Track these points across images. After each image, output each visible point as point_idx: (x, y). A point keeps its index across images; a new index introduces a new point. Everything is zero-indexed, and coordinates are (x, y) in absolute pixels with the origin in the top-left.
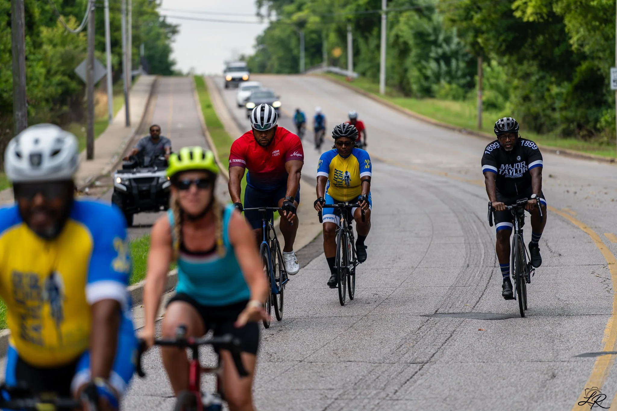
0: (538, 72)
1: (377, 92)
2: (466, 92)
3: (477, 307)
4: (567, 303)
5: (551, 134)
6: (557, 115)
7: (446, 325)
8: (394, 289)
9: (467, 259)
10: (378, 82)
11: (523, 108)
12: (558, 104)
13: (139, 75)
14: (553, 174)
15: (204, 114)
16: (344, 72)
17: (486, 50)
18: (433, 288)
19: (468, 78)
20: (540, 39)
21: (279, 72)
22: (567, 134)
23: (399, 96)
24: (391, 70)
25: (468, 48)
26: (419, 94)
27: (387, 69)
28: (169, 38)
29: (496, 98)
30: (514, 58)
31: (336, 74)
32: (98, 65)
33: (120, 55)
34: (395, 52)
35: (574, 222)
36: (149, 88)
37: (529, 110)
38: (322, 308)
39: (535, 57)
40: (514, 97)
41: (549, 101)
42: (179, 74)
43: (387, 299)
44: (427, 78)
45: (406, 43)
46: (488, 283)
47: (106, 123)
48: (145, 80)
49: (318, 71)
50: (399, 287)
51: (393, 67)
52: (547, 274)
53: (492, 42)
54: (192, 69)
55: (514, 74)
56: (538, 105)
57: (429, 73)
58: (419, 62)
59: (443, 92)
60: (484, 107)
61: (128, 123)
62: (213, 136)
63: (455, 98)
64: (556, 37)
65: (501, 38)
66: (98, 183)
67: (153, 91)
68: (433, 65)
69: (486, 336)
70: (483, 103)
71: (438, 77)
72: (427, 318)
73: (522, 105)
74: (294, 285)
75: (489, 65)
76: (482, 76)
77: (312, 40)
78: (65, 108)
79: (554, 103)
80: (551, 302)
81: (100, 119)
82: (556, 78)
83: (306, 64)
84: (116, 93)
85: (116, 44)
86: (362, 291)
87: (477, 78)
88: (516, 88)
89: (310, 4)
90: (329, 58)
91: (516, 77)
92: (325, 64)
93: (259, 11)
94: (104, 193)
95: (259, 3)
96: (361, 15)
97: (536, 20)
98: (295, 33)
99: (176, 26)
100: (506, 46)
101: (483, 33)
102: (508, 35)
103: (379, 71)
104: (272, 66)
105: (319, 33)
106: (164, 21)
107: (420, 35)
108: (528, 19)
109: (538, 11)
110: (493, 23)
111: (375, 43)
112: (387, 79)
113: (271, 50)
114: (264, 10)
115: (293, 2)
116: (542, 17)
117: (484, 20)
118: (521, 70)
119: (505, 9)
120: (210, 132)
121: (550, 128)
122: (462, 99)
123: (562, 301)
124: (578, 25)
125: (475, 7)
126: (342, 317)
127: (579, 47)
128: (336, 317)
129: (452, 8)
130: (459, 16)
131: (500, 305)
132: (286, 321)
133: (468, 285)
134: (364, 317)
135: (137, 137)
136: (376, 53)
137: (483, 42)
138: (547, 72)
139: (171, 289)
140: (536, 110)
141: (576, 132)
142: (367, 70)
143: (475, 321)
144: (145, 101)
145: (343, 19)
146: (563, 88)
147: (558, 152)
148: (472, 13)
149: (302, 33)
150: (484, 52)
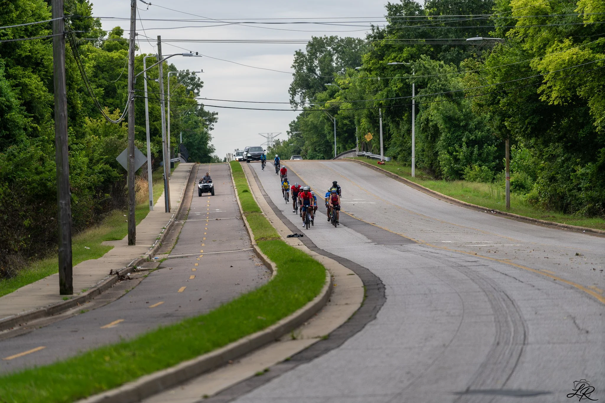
0: (564, 154)
1: (409, 175)
2: (495, 174)
3: (508, 384)
5: (577, 213)
6: (582, 195)
7: (478, 402)
8: (427, 367)
9: (498, 336)
10: (410, 165)
11: (550, 189)
12: (584, 184)
13: (178, 162)
14: (579, 254)
15: (240, 198)
16: (376, 156)
17: (512, 132)
18: (465, 365)
19: (497, 161)
20: (564, 122)
21: (312, 158)
22: (592, 213)
23: (430, 179)
24: (420, 153)
26: (450, 177)
27: (417, 152)
28: (207, 126)
30: (540, 141)
31: (369, 157)
32: (139, 154)
33: (159, 143)
35: (601, 300)
36: (188, 174)
37: (556, 190)
39: (559, 139)
40: (541, 178)
41: (575, 182)
42: (217, 161)
43: (421, 376)
44: (457, 160)
45: (435, 127)
46: (518, 361)
47: (147, 209)
48: (184, 166)
49: (351, 155)
50: (432, 364)
51: (423, 150)
52: (575, 350)
53: (518, 125)
55: (541, 156)
56: (565, 186)
57: (460, 156)
59: (472, 173)
60: (511, 188)
61: (168, 208)
62: (248, 221)
63: (485, 180)
64: (581, 120)
65: (526, 122)
66: (139, 268)
67: (191, 178)
70: (512, 184)
71: (469, 160)
72: (459, 395)
73: (549, 186)
75: (517, 147)
76: (511, 158)
77: (345, 125)
78: (107, 195)
79: (580, 184)
81: (141, 205)
82: (581, 159)
83: (339, 148)
84: (155, 180)
85: (155, 133)
86: (396, 369)
87: (505, 160)
88: (542, 169)
89: (341, 91)
90: (361, 143)
91: (542, 159)
92: (357, 149)
93: (293, 98)
94: (146, 277)
95: (293, 91)
96: (391, 101)
97: (561, 103)
98: (328, 119)
99: (213, 114)
100: (532, 128)
101: (509, 117)
102: (533, 118)
103: (410, 154)
104: (306, 151)
105: (351, 119)
106: (202, 109)
107: (449, 120)
108: (554, 103)
109: (563, 95)
110: (518, 108)
111: (406, 127)
112: (416, 162)
113: (304, 135)
114: (298, 98)
115: (325, 89)
116: (566, 101)
117: (509, 104)
118: (547, 152)
119: (531, 93)
120: (246, 216)
121: (577, 208)
122: (491, 180)
123: (589, 377)
124: (601, 108)
125: (501, 91)
126: (376, 395)
127: (603, 129)
128: (370, 395)
129: (479, 92)
130: (486, 100)
131: (530, 381)
132: (322, 399)
133: (498, 363)
134: (398, 395)
135: (177, 222)
136: (406, 136)
137: (509, 125)
138: (572, 154)
139: (210, 370)
140: (562, 190)
141: (602, 211)
142: (398, 154)
143: (505, 398)
144: (184, 187)
145: (375, 105)
146: (588, 168)
147: (584, 231)
148: (499, 97)
149: (335, 118)
150: (511, 135)
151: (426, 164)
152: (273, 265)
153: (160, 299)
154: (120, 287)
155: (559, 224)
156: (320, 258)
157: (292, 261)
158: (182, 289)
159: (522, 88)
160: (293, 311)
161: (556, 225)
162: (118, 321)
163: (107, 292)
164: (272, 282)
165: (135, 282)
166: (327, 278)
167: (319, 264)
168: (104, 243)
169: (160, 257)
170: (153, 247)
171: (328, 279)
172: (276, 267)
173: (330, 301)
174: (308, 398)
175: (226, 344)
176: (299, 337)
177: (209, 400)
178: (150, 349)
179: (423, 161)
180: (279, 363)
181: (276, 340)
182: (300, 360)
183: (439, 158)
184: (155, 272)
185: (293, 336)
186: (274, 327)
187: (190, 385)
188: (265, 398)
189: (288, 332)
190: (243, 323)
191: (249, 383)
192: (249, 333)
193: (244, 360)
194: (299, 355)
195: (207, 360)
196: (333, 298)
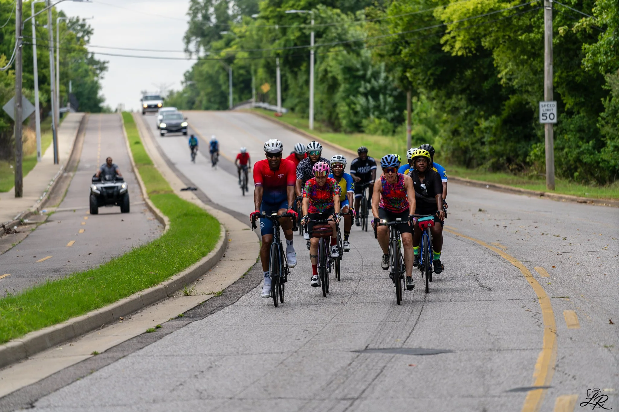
0: (467, 106)
1: (307, 127)
2: (396, 127)
3: (408, 342)
4: (498, 337)
5: (481, 167)
6: (486, 149)
7: (376, 361)
8: (325, 324)
10: (308, 117)
11: (452, 143)
12: (488, 138)
13: (68, 112)
14: (483, 209)
15: (132, 151)
16: (273, 108)
17: (414, 84)
18: (363, 323)
19: (397, 113)
20: (468, 73)
21: (207, 109)
22: (496, 168)
23: (328, 132)
24: (320, 104)
25: (396, 83)
26: (349, 129)
27: (315, 104)
28: (97, 75)
29: (425, 133)
30: (442, 93)
31: (265, 109)
32: (26, 103)
33: (48, 92)
34: (324, 87)
35: (504, 257)
36: (78, 125)
37: (458, 144)
38: (252, 345)
39: (462, 92)
40: (444, 132)
41: (478, 135)
42: (107, 111)
43: (317, 335)
44: (356, 113)
45: (334, 78)
46: (418, 319)
47: (35, 161)
48: (74, 117)
49: (247, 107)
50: (329, 322)
51: (322, 102)
52: (478, 309)
53: (421, 76)
54: (121, 105)
55: (442, 109)
56: (468, 139)
57: (358, 108)
58: (347, 97)
59: (372, 127)
60: (413, 141)
61: (56, 160)
62: (140, 173)
63: (385, 133)
64: (485, 72)
65: (429, 73)
66: (26, 221)
67: (81, 128)
68: (362, 100)
69: (416, 372)
70: (413, 138)
71: (367, 112)
72: (357, 354)
73: (451, 139)
74: (224, 321)
75: (419, 99)
76: (412, 110)
77: (241, 75)
79: (484, 137)
80: (481, 337)
81: (28, 156)
82: (485, 112)
83: (234, 99)
84: (44, 131)
85: (44, 80)
86: (293, 327)
87: (406, 112)
88: (445, 122)
89: (238, 40)
90: (257, 94)
91: (445, 112)
92: (253, 99)
93: (187, 47)
94: (33, 230)
95: (188, 40)
96: (289, 50)
97: (465, 54)
98: (224, 69)
99: (104, 63)
100: (435, 79)
101: (411, 67)
102: (436, 69)
103: (308, 106)
104: (201, 102)
105: (247, 68)
106: (92, 57)
107: (349, 70)
108: (457, 53)
109: (467, 45)
110: (421, 58)
111: (305, 77)
112: (315, 114)
113: (199, 85)
114: (192, 46)
115: (221, 37)
116: (470, 52)
117: (412, 55)
118: (450, 104)
119: (433, 43)
120: (138, 168)
121: (479, 162)
122: (391, 133)
123: (492, 335)
124: (506, 59)
125: (403, 41)
126: (272, 353)
127: (508, 81)
128: (266, 353)
129: (380, 42)
130: (387, 51)
131: (431, 340)
132: (216, 358)
133: (398, 320)
134: (295, 354)
135: (65, 174)
136: (305, 87)
137: (411, 76)
138: (476, 107)
139: (100, 326)
140: (465, 144)
141: (506, 166)
142: (296, 105)
143: (405, 356)
144: (73, 138)
145: (272, 54)
146: (492, 122)
147: (488, 187)
148: (401, 48)
149: (231, 68)
150: (413, 87)
151: (325, 116)
152: (166, 219)
153: (48, 253)
154: (6, 241)
155: (462, 179)
156: (214, 212)
157: (186, 215)
158: (70, 244)
159: (425, 38)
160: (187, 267)
161: (459, 180)
162: (5, 275)
164: (165, 236)
165: (22, 236)
166: (221, 232)
167: (213, 218)
169: (47, 210)
170: (41, 200)
171: (223, 234)
172: (169, 221)
173: (224, 256)
174: (201, 356)
175: (116, 300)
176: (193, 293)
177: (97, 356)
178: (38, 305)
179: (322, 113)
180: (172, 319)
181: (168, 296)
182: (193, 317)
183: (338, 110)
184: (43, 226)
185: (186, 293)
186: (166, 283)
187: (79, 341)
188: (157, 356)
189: (181, 288)
190: (134, 279)
191: (141, 340)
192: (141, 289)
193: (135, 317)
194: (192, 311)
195: (97, 316)
196: (228, 253)
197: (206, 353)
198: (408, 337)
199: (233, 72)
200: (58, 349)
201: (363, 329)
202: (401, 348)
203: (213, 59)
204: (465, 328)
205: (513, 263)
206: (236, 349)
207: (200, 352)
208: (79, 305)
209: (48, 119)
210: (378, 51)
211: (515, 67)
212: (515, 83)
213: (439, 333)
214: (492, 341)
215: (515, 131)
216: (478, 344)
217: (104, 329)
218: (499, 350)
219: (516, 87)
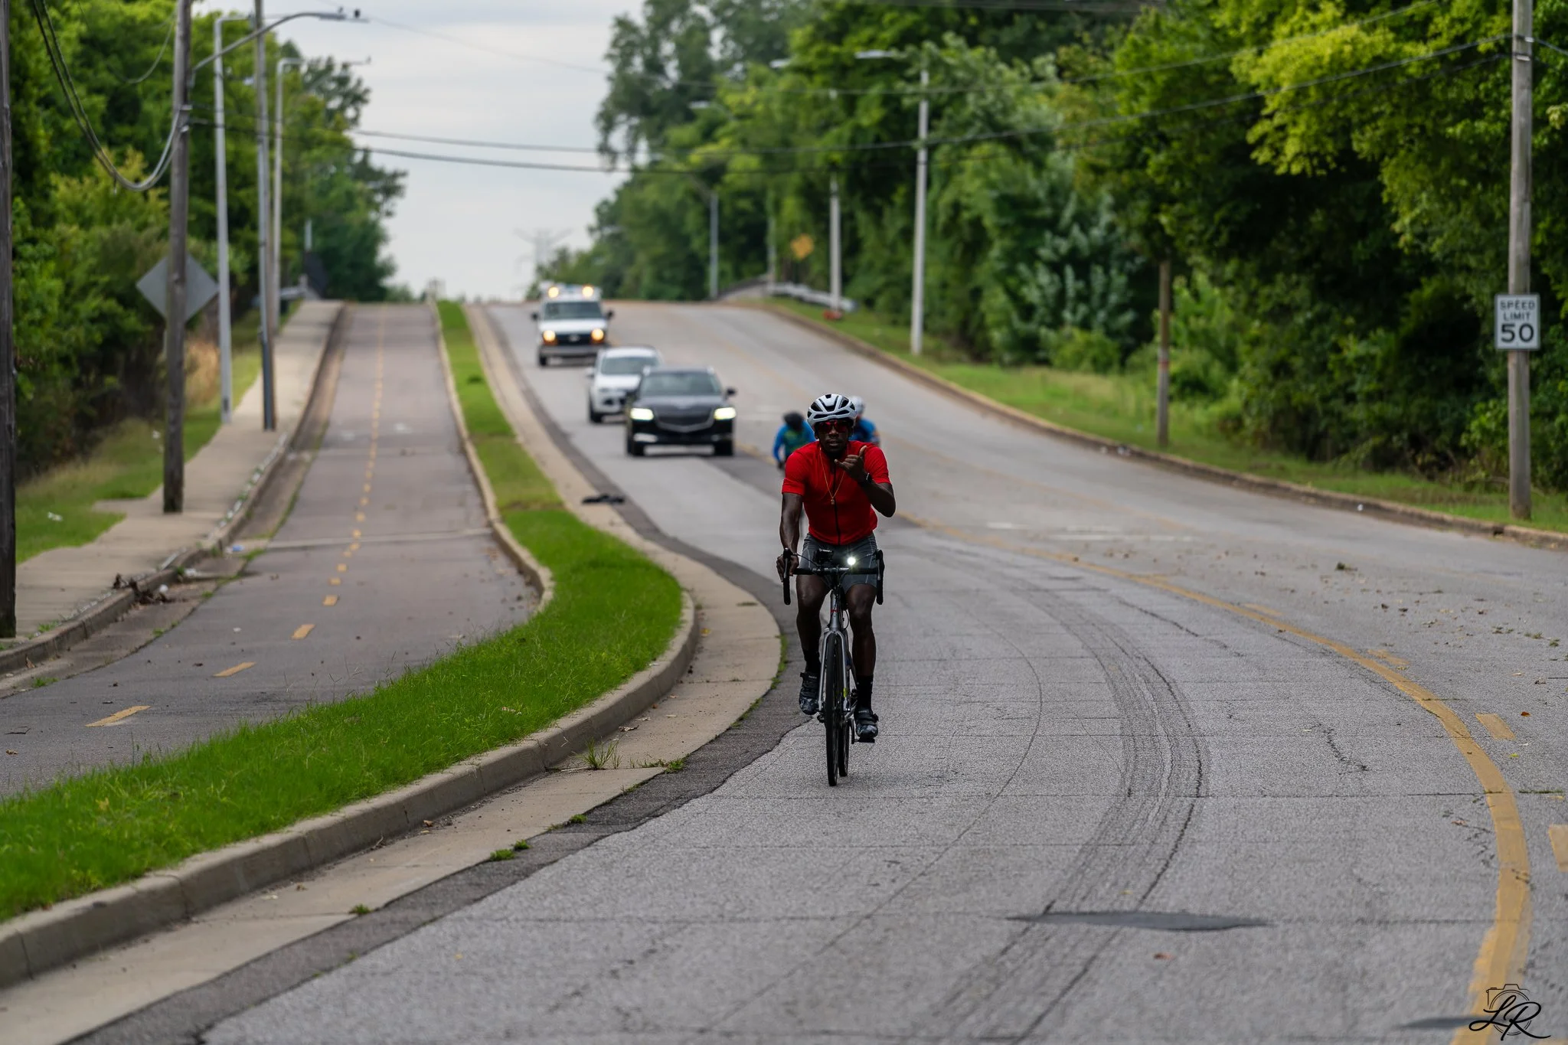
0: (1313, 303)
1: (904, 347)
2: (1128, 350)
3: (1153, 898)
4: (1382, 889)
5: (1344, 458)
6: (1358, 413)
7: (1072, 943)
8: (943, 849)
9: (1128, 775)
10: (908, 324)
11: (1273, 394)
12: (1362, 385)
13: (300, 298)
14: (1347, 565)
15: (462, 399)
16: (821, 297)
17: (1178, 243)
18: (1040, 847)
19: (1135, 314)
20: (1317, 218)
21: (654, 297)
22: (1383, 461)
23: (959, 361)
24: (938, 292)
25: (1135, 240)
26: (1009, 356)
27: (927, 289)
28: (377, 207)
29: (1206, 368)
30: (1250, 267)
31: (800, 300)
32: (197, 273)
33: (252, 247)
34: (952, 247)
35: (1400, 686)
36: (324, 332)
37: (1288, 398)
38: (757, 896)
39: (1303, 265)
40: (1253, 364)
41: (1339, 377)
42: (402, 298)
43: (923, 874)
44: (1027, 311)
45: (977, 223)
46: (1180, 838)
47: (215, 420)
48: (316, 310)
49: (754, 294)
50: (954, 844)
51: (944, 286)
52: (1331, 817)
53: (1196, 225)
54: (435, 283)
55: (1251, 308)
56: (1312, 387)
57: (1033, 296)
58: (1011, 271)
59: (1068, 351)
60: (1173, 389)
61: (270, 419)
62: (481, 457)
63: (1101, 367)
64: (1360, 216)
65: (1217, 216)
66: (191, 572)
67: (334, 340)
68: (1045, 278)
69: (1173, 973)
70: (1173, 379)
71: (1056, 310)
72: (1025, 924)
73: (1271, 386)
74: (686, 836)
75: (1190, 284)
76: (1172, 308)
77: (742, 213)
78: (111, 381)
79: (1352, 382)
80: (1339, 887)
81: (199, 409)
82: (1359, 319)
83: (722, 275)
84: (239, 345)
85: (242, 218)
86: (861, 853)
87: (1158, 314)
88: (1255, 342)
89: (733, 124)
90: (781, 261)
91: (1254, 317)
92: (771, 276)
93: (606, 139)
94: (208, 596)
95: (607, 121)
96: (864, 151)
97: (1309, 170)
98: (697, 197)
99: (395, 175)
100: (1231, 234)
101: (1172, 201)
102: (1236, 208)
103: (908, 294)
104: (637, 279)
105: (756, 196)
106: (365, 161)
107: (1012, 204)
108: (1289, 168)
109: (1314, 149)
110: (1197, 177)
111: (900, 223)
112: (926, 316)
113: (634, 237)
114: (618, 139)
115: (690, 117)
116: (1323, 164)
117: (1174, 169)
118: (1269, 297)
119: (1230, 141)
120: (476, 445)
121: (1342, 446)
122: (1116, 367)
123: (1366, 885)
124: (1414, 186)
125: (1152, 134)
126: (807, 919)
127: (1416, 242)
128: (792, 918)
129: (1095, 136)
130: (1114, 157)
131: (1211, 893)
132: (665, 928)
133: (1128, 842)
134: (865, 921)
135: (292, 457)
136: (901, 248)
137: (1171, 224)
138: (1336, 305)
139: (373, 842)
140: (1306, 399)
141: (1408, 455)
142: (878, 292)
143: (1145, 933)
144: (313, 365)
145: (819, 162)
146: (1375, 344)
147: (1360, 508)
148: (1146, 150)
149: (714, 196)
150: (1175, 250)
151: (951, 321)
152: (545, 574)
153: (244, 654)
154: (139, 623)
155: (1295, 487)
156: (666, 559)
157: (595, 564)
158: (301, 632)
159: (1210, 126)
160: (595, 696)
161: (1287, 490)
162: (134, 709)
163: (105, 633)
164: (541, 617)
165: (181, 609)
166: (684, 611)
167: (663, 575)
168: (101, 507)
169: (243, 546)
170: (229, 521)
171: (688, 615)
172: (552, 579)
173: (690, 672)
174: (628, 922)
175: (417, 776)
176: (609, 764)
177: (367, 919)
178: (218, 785)
179: (943, 314)
180: (555, 829)
181: (547, 770)
182: (609, 823)
183: (983, 307)
184: (234, 585)
185: (592, 761)
186: (542, 736)
187: (319, 879)
188: (517, 920)
189: (580, 750)
190: (463, 723)
191: (476, 880)
192: (478, 750)
193: (462, 820)
194: (608, 809)
195: (365, 816)
196: (700, 663)
197: (641, 914)
198: (1153, 885)
199: (720, 206)
200: (267, 897)
201: (1040, 862)
202: (1135, 911)
203: (670, 172)
204: (1297, 865)
205: (1422, 703)
206: (717, 908)
207: (627, 913)
208: (320, 787)
209: (251, 315)
210: (1089, 158)
211: (1437, 206)
212: (1436, 247)
213: (1231, 876)
214: (1367, 898)
215: (1433, 368)
216: (1332, 906)
217: (385, 850)
218: (1384, 923)
219: (1438, 255)
